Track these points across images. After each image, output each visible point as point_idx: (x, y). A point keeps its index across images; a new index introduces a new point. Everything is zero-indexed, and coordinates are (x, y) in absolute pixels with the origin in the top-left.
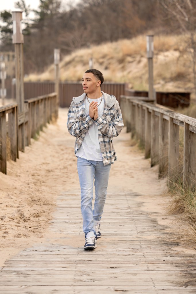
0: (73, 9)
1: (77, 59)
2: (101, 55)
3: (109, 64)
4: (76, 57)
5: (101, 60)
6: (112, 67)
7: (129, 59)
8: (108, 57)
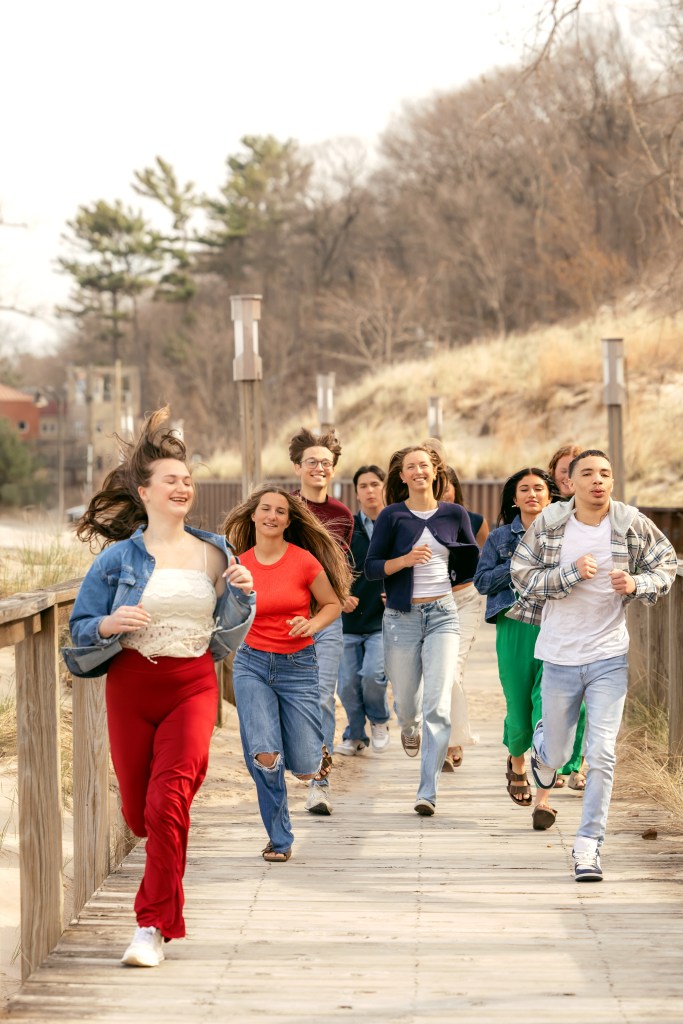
0: (356, 195)
1: (380, 399)
2: (466, 385)
3: (497, 415)
4: (379, 389)
5: (467, 403)
6: (504, 425)
7: (564, 397)
8: (491, 392)
